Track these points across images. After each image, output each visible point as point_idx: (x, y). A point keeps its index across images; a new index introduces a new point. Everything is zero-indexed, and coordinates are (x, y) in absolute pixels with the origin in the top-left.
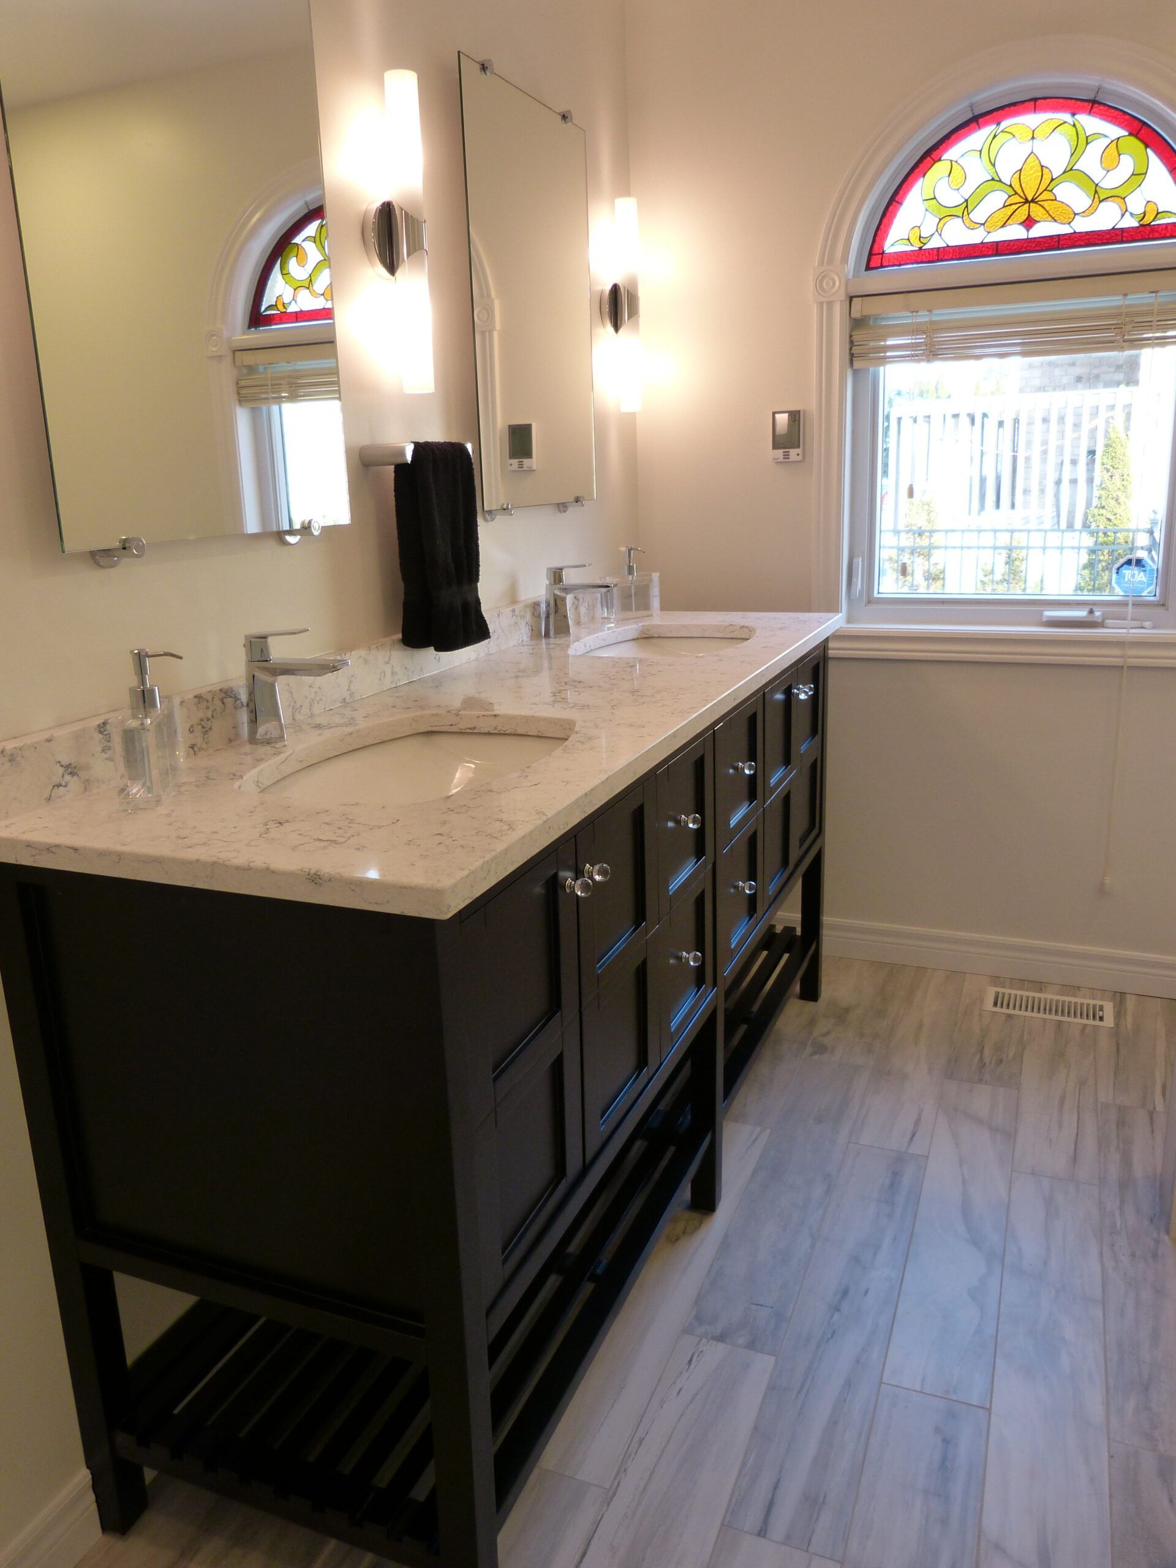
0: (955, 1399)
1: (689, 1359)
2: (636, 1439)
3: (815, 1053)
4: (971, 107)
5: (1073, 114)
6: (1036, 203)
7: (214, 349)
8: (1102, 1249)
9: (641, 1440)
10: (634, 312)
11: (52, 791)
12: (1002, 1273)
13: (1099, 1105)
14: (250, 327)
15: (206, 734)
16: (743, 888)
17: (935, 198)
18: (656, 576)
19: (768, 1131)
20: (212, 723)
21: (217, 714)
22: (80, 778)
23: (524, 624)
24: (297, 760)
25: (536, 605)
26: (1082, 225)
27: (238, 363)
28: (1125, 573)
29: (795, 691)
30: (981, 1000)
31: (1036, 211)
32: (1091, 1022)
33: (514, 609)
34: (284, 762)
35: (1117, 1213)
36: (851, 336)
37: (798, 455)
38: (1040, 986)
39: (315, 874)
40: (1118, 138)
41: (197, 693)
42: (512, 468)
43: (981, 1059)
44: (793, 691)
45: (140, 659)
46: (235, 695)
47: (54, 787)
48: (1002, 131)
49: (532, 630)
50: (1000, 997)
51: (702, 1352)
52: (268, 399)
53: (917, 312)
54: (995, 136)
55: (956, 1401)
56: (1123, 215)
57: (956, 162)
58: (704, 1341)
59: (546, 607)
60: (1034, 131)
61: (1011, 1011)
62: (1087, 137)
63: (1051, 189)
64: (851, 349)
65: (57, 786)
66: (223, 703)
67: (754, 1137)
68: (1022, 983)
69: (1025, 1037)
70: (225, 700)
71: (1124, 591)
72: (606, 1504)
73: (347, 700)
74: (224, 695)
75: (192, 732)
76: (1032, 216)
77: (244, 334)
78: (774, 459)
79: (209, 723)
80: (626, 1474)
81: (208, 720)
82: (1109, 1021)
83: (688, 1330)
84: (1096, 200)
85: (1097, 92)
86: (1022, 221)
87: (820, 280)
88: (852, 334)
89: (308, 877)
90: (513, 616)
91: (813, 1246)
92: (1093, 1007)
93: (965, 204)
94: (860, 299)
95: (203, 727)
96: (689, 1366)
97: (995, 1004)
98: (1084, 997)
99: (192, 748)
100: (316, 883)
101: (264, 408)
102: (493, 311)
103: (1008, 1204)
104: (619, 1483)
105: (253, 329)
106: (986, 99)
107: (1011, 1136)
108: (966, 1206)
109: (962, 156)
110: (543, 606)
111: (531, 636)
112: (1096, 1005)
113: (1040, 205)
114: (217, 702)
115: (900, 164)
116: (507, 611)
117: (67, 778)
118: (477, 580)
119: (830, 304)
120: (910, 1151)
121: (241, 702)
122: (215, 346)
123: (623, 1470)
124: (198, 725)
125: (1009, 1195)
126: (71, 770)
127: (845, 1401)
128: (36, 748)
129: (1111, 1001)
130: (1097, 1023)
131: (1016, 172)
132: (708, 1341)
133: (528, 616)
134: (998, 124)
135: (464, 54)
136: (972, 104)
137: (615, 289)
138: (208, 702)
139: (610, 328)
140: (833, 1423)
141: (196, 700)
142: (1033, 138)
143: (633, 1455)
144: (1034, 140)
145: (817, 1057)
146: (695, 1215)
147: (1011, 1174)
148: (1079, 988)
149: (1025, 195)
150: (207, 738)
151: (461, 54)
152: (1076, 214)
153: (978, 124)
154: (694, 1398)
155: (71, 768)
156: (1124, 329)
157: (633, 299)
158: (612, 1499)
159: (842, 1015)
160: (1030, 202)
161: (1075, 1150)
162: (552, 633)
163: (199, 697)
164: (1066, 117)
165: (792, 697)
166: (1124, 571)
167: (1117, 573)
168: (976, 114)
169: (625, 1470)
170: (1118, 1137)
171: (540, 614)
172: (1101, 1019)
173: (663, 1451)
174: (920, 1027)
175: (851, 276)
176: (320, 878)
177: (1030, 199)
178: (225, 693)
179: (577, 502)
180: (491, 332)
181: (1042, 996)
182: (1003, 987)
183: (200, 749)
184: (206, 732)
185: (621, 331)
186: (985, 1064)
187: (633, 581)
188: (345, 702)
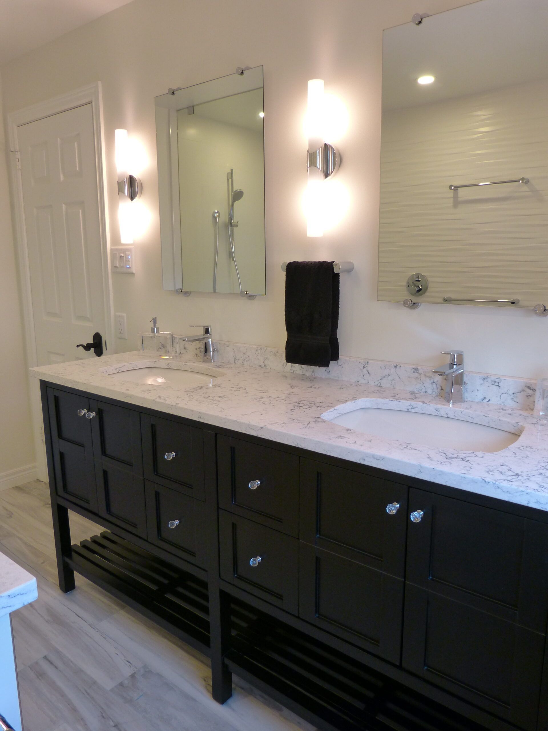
1: (130, 662)
2: (108, 638)
9: (105, 638)
51: (130, 667)
58: (136, 670)
72: (90, 624)
80: (97, 632)
83: (145, 667)
96: (126, 661)
104: (94, 629)
143: (102, 635)
154: (111, 657)
173: (96, 642)
188: (261, 367)
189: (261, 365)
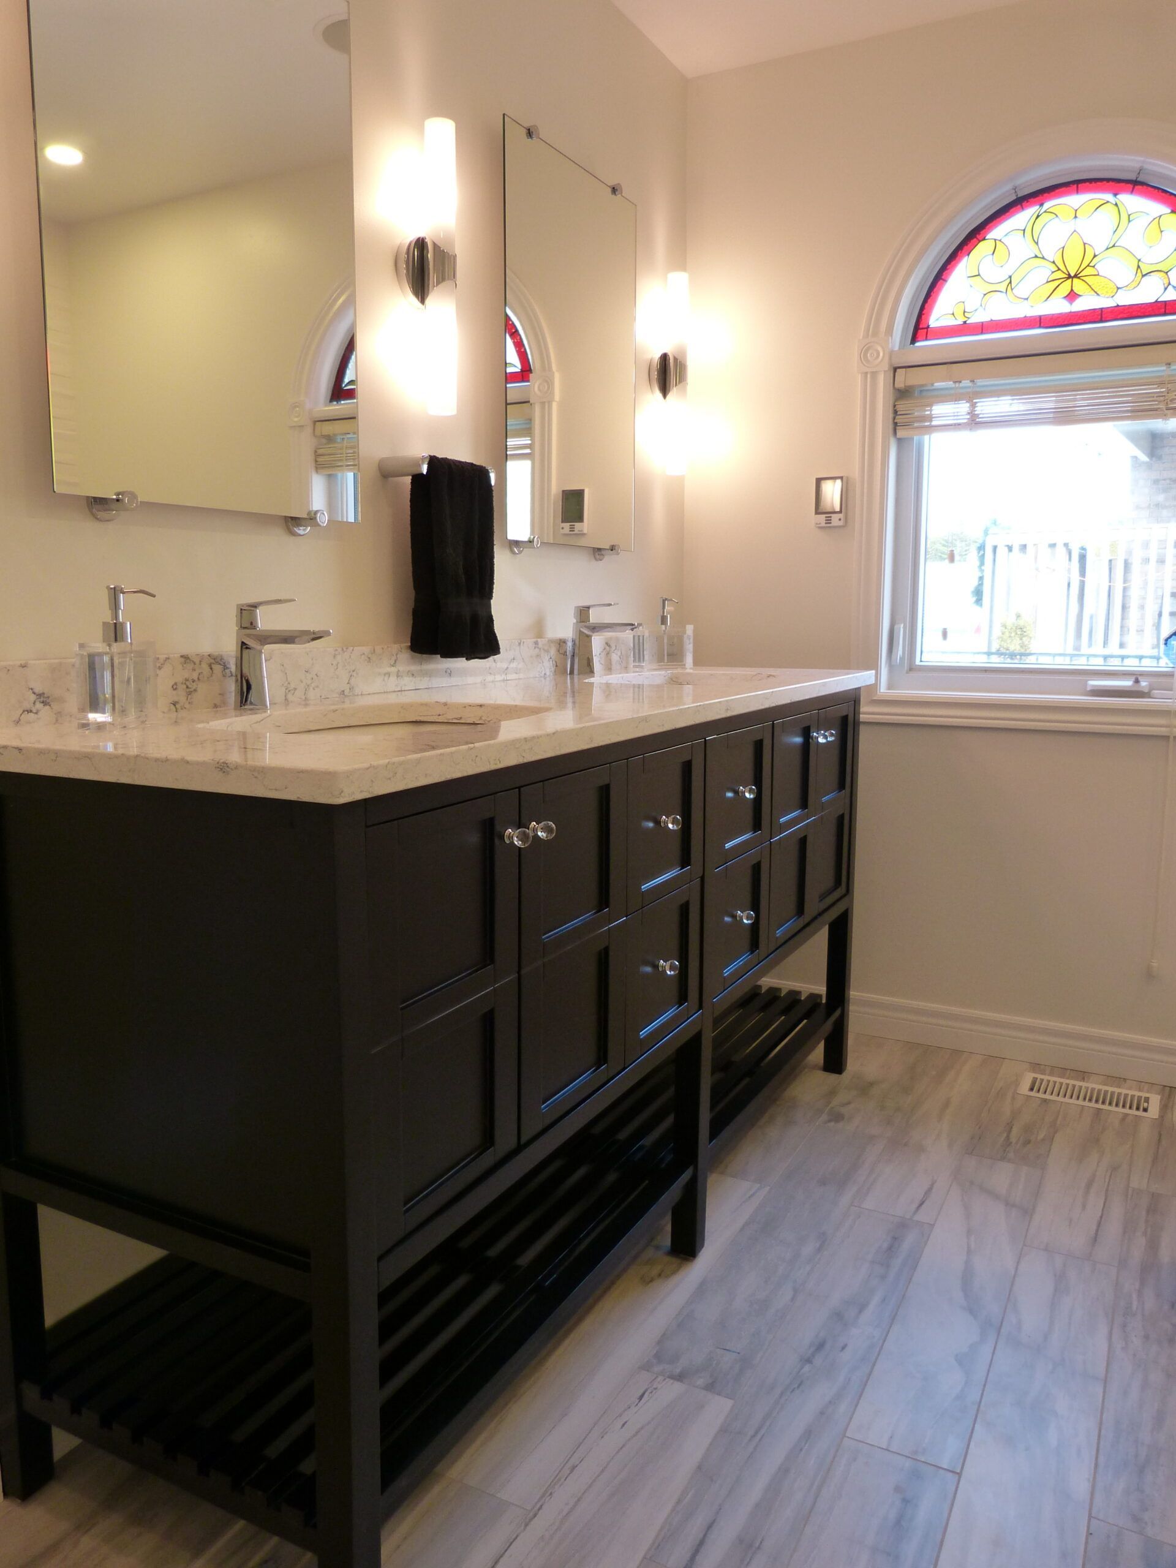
0: (923, 1460)
1: (640, 1394)
2: (570, 1464)
3: (830, 1121)
4: (1015, 189)
5: (1115, 195)
6: (1079, 278)
7: (296, 419)
8: (1111, 1330)
9: (574, 1468)
10: (682, 378)
11: (21, 715)
12: (996, 1343)
13: (1130, 1191)
14: (331, 400)
15: (190, 694)
16: (741, 918)
17: (979, 275)
18: (690, 629)
19: (767, 1189)
20: (197, 685)
21: (204, 677)
22: (52, 709)
23: (547, 658)
24: (274, 724)
25: (562, 642)
26: (1126, 299)
27: (318, 433)
28: (1174, 644)
29: (815, 734)
30: (1017, 1083)
31: (1078, 286)
32: (1134, 1112)
33: (537, 641)
34: (260, 722)
35: (1135, 1296)
36: (895, 406)
37: (840, 520)
38: (1083, 1075)
39: (223, 763)
40: (1160, 216)
41: (184, 652)
42: (562, 531)
43: (1008, 1137)
44: (812, 734)
45: (115, 593)
46: (224, 663)
47: (24, 711)
48: (1045, 212)
49: (556, 666)
50: (1037, 1084)
51: (655, 1389)
52: (341, 466)
53: (960, 382)
54: (1038, 216)
55: (923, 1462)
56: (1166, 289)
57: (1000, 241)
58: (660, 1378)
59: (572, 646)
60: (1076, 210)
61: (1047, 1096)
62: (1129, 216)
63: (1093, 265)
64: (894, 418)
65: (27, 711)
66: (211, 669)
67: (751, 1193)
68: (1063, 1071)
69: (1058, 1122)
70: (213, 666)
71: (1173, 663)
72: (523, 1525)
73: (346, 693)
74: (213, 661)
75: (175, 689)
76: (1075, 291)
77: (326, 406)
78: (817, 524)
79: (194, 684)
80: (551, 1498)
81: (193, 682)
82: (1154, 1111)
83: (646, 1367)
84: (1139, 274)
85: (1139, 173)
86: (1065, 295)
87: (865, 351)
88: (896, 403)
89: (217, 766)
90: (535, 648)
91: (793, 1299)
92: (1138, 1099)
93: (1009, 281)
94: (904, 369)
95: (187, 687)
96: (639, 1401)
97: (1032, 1089)
98: (1130, 1089)
99: (174, 705)
100: (224, 772)
101: (339, 475)
102: (553, 384)
103: (1014, 1277)
104: (541, 1506)
105: (335, 403)
106: (1030, 180)
107: (1027, 1212)
108: (967, 1277)
109: (1006, 235)
110: (570, 644)
111: (555, 672)
112: (1141, 1097)
113: (1083, 280)
114: (205, 666)
115: (946, 244)
116: (530, 642)
117: (39, 706)
118: (490, 597)
119: (874, 374)
120: (916, 1218)
121: (231, 672)
122: (297, 417)
123: (548, 1494)
124: (182, 683)
125: (1017, 1269)
126: (44, 699)
127: (801, 1450)
128: (9, 670)
129: (1159, 1094)
130: (1140, 1113)
131: (1060, 249)
132: (665, 1379)
133: (553, 651)
134: (1042, 205)
135: (508, 116)
136: (1016, 187)
137: (664, 358)
138: (195, 664)
139: (658, 394)
140: (784, 1471)
141: (183, 660)
142: (1076, 217)
143: (563, 1480)
144: (1077, 219)
145: (832, 1124)
146: (674, 1260)
147: (1022, 1248)
148: (1125, 1080)
149: (1068, 272)
150: (191, 698)
151: (506, 116)
152: (1118, 288)
153: (1022, 206)
154: (639, 1431)
155: (44, 697)
156: (1167, 397)
157: (681, 366)
158: (531, 1520)
159: (864, 1088)
160: (1073, 278)
161: (1097, 1231)
162: (576, 672)
163: (186, 658)
164: (1109, 197)
165: (811, 740)
166: (1173, 642)
167: (1166, 644)
168: (1019, 196)
169: (551, 1494)
170: (1147, 1221)
171: (566, 652)
172: (1145, 1110)
173: (594, 1481)
174: (947, 1104)
175: (896, 348)
176: (228, 767)
177: (1072, 275)
178: (214, 659)
179: (612, 550)
180: (550, 403)
181: (1084, 1084)
182: (1042, 1074)
183: (183, 708)
184: (190, 692)
185: (669, 397)
186: (1011, 1143)
187: (666, 631)
188: (344, 694)
189: (343, 691)
